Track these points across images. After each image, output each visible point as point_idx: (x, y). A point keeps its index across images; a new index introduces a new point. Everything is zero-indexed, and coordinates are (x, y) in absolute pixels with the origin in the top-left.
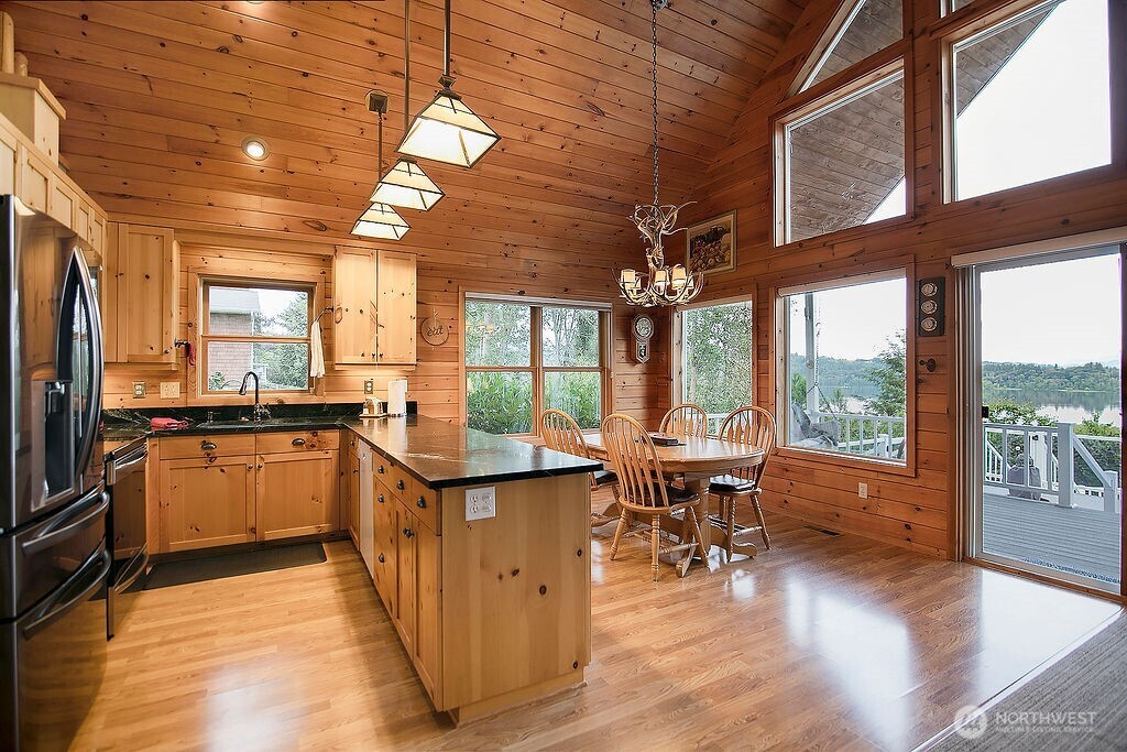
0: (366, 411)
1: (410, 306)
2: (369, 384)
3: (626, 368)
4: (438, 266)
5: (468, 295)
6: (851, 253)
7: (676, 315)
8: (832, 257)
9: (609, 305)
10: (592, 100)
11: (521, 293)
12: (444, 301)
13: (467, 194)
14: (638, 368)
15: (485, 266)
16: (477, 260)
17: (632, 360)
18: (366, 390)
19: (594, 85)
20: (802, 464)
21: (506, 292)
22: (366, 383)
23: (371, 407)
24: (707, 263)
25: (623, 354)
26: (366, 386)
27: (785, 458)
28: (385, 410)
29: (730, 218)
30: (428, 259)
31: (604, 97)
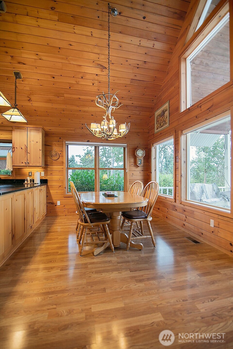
0: (26, 182)
1: (40, 146)
2: (30, 173)
3: (134, 168)
4: (56, 133)
5: (66, 142)
6: (207, 108)
7: (153, 148)
8: (200, 112)
9: (126, 145)
10: (98, 62)
11: (88, 141)
12: (58, 145)
13: (63, 107)
14: (140, 169)
15: (74, 132)
16: (71, 130)
17: (136, 165)
18: (29, 175)
19: (97, 56)
20: (190, 208)
21: (82, 141)
22: (29, 173)
23: (27, 180)
24: (160, 125)
25: (133, 163)
26: (29, 174)
27: (184, 205)
28: (33, 182)
29: (167, 105)
30: (52, 131)
31: (104, 61)
